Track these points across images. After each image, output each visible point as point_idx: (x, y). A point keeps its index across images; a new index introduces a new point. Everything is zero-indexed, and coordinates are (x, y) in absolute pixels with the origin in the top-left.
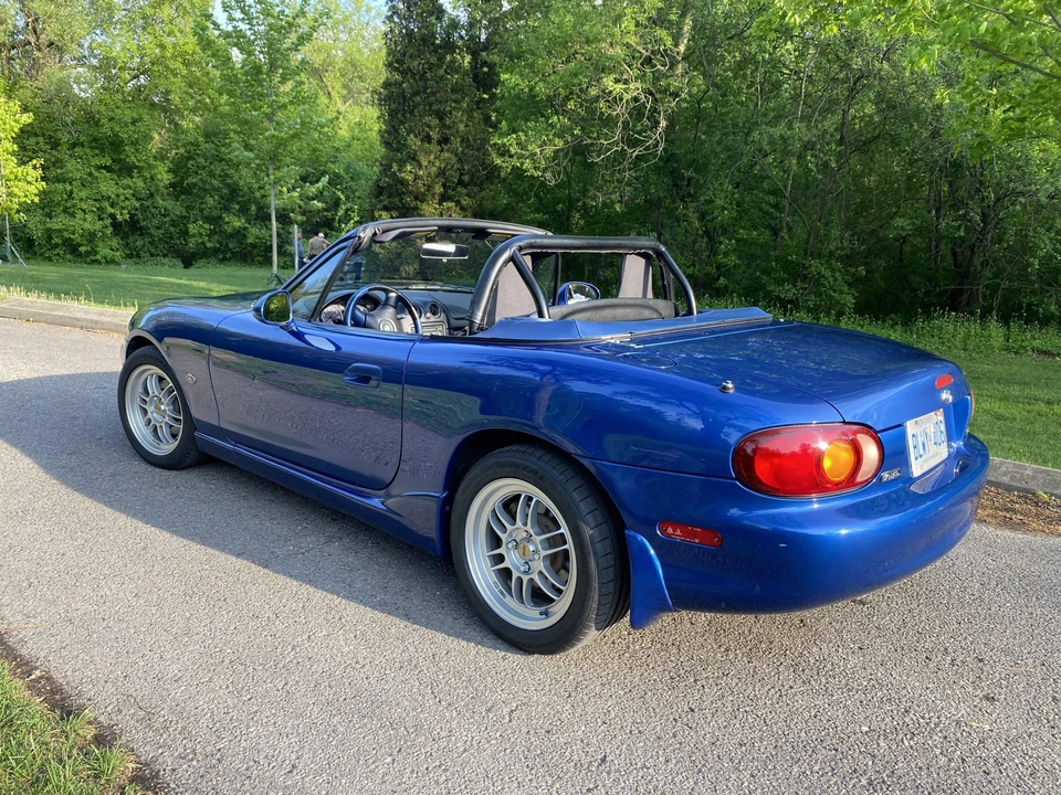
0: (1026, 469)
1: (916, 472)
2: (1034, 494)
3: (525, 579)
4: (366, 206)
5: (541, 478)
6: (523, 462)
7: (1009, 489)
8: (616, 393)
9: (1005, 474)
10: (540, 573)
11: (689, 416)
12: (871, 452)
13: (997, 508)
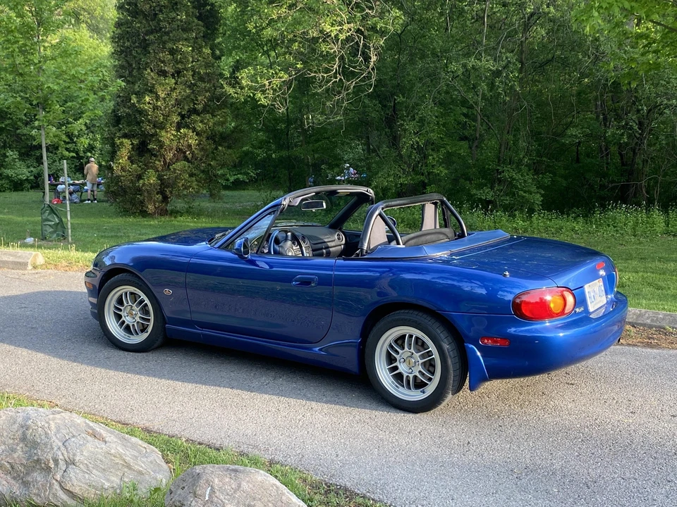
0: (659, 314)
1: (591, 309)
2: (664, 329)
3: (411, 376)
4: (106, 135)
5: (419, 324)
6: (408, 317)
7: (650, 327)
8: (434, 278)
9: (648, 318)
10: (420, 372)
11: (478, 287)
12: (570, 299)
13: (644, 338)
